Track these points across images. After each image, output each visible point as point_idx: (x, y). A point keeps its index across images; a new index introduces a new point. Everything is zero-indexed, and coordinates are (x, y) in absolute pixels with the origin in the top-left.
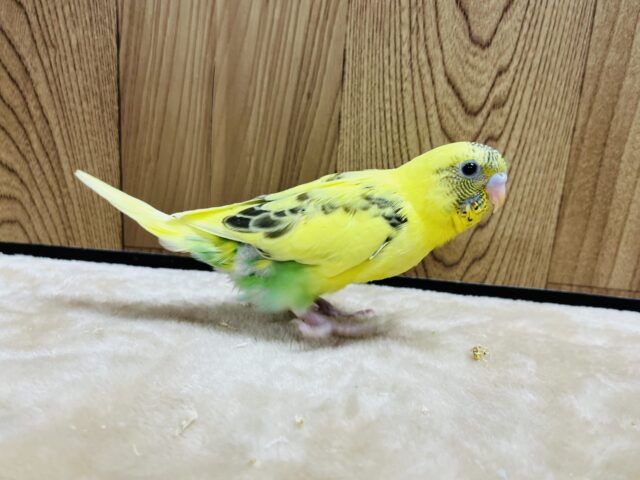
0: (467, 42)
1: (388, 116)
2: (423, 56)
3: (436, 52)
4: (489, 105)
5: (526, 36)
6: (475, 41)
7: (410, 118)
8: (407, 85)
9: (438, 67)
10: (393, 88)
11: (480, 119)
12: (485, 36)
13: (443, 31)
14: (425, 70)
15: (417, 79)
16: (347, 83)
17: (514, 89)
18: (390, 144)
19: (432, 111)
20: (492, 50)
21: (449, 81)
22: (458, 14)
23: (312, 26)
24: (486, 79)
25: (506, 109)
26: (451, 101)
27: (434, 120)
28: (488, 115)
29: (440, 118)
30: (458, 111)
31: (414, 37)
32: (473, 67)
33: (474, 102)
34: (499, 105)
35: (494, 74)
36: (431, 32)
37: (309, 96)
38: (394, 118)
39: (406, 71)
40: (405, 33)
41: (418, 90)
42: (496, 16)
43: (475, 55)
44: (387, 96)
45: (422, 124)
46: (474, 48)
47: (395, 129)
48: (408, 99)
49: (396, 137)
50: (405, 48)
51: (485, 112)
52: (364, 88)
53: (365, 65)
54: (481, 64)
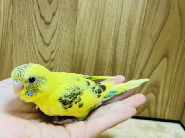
0: (43, 44)
1: (25, 61)
2: (32, 47)
3: (35, 46)
5: (58, 44)
6: (45, 44)
8: (29, 54)
9: (36, 50)
11: (48, 64)
12: (48, 42)
13: (37, 41)
14: (33, 50)
15: (31, 52)
16: (14, 52)
17: (56, 56)
20: (50, 47)
21: (40, 53)
22: (40, 37)
23: (3, 38)
24: (49, 53)
25: (55, 61)
26: (40, 58)
28: (50, 62)
29: (38, 62)
31: (30, 42)
32: (45, 50)
33: (46, 59)
34: (53, 60)
35: (51, 52)
36: (34, 41)
37: (4, 55)
39: (29, 50)
40: (27, 41)
41: (32, 55)
42: (50, 38)
44: (24, 56)
46: (45, 46)
48: (29, 57)
50: (28, 45)
51: (49, 61)
52: (18, 54)
53: (18, 48)
54: (47, 50)
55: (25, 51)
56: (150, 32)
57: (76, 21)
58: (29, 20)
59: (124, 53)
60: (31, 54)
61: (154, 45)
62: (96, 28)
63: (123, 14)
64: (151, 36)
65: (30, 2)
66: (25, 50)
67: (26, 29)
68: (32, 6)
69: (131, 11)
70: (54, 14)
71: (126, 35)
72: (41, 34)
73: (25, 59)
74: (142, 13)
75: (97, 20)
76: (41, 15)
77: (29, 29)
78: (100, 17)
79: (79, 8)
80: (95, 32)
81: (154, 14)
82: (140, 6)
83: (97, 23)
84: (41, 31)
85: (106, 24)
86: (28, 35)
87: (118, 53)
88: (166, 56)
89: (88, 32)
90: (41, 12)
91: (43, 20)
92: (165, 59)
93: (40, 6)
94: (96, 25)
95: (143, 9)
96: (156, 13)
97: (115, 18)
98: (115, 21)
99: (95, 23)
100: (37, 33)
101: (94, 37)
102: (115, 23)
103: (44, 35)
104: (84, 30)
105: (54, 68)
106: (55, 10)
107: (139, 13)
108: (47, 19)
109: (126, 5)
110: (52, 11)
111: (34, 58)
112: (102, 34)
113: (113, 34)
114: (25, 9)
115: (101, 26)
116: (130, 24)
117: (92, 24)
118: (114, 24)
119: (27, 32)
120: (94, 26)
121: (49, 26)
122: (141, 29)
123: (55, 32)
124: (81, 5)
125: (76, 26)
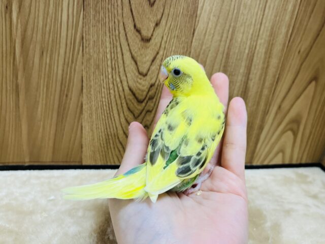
0: (137, 74)
1: (104, 103)
2: (118, 80)
3: (124, 78)
4: (147, 99)
6: (140, 73)
7: (114, 104)
8: (112, 91)
9: (125, 84)
10: (106, 92)
11: (144, 104)
12: (145, 71)
13: (126, 69)
14: (119, 85)
15: (116, 89)
16: (84, 90)
17: (157, 92)
18: (106, 115)
19: (123, 101)
20: (148, 77)
21: (130, 90)
22: (133, 62)
23: (66, 66)
24: (145, 88)
25: (154, 100)
26: (131, 97)
27: (124, 105)
28: (147, 102)
29: (127, 104)
30: (135, 101)
31: (114, 72)
32: (140, 84)
33: (141, 98)
34: (151, 98)
35: (149, 86)
36: (121, 69)
37: (67, 96)
38: (107, 105)
39: (111, 86)
40: (110, 70)
41: (117, 93)
42: (149, 63)
43: (141, 79)
44: (103, 95)
45: (120, 107)
46: (140, 76)
47: (108, 109)
48: (112, 97)
49: (108, 112)
50: (110, 76)
51: (145, 101)
52: (92, 92)
53: (92, 83)
54: (143, 83)
55: (104, 88)
56: (299, 47)
57: (193, 34)
58: (112, 35)
59: (260, 79)
60: (115, 91)
61: (302, 64)
62: (223, 43)
63: (264, 21)
64: (299, 52)
65: (116, 4)
66: (105, 86)
67: (108, 50)
68: (120, 11)
69: (276, 17)
70: (157, 25)
71: (266, 53)
72: (133, 57)
73: (104, 100)
74: (291, 18)
75: (225, 31)
76: (135, 26)
77: (112, 51)
78: (230, 26)
79: (199, 12)
80: (221, 49)
81: (307, 19)
82: (290, 7)
83: (225, 35)
84: (133, 53)
85: (239, 37)
86: (111, 60)
87: (251, 80)
88: (315, 78)
89: (209, 50)
90: (136, 20)
91: (137, 34)
92: (313, 83)
93: (133, 10)
94: (224, 39)
95: (293, 11)
96: (310, 17)
97: (252, 27)
98: (251, 31)
99: (222, 37)
100: (127, 56)
101: (219, 57)
102: (252, 35)
103: (138, 59)
104: (204, 47)
105: (153, 110)
106: (159, 17)
107: (287, 18)
108: (146, 33)
109: (270, 7)
110: (155, 19)
111: (120, 97)
112: (231, 53)
113: (247, 51)
114: (107, 15)
115: (231, 40)
116: (273, 35)
117: (217, 37)
118: (250, 36)
119: (109, 56)
120: (221, 41)
121: (148, 44)
122: (287, 43)
123: (158, 53)
124: (202, 7)
125: (192, 42)
